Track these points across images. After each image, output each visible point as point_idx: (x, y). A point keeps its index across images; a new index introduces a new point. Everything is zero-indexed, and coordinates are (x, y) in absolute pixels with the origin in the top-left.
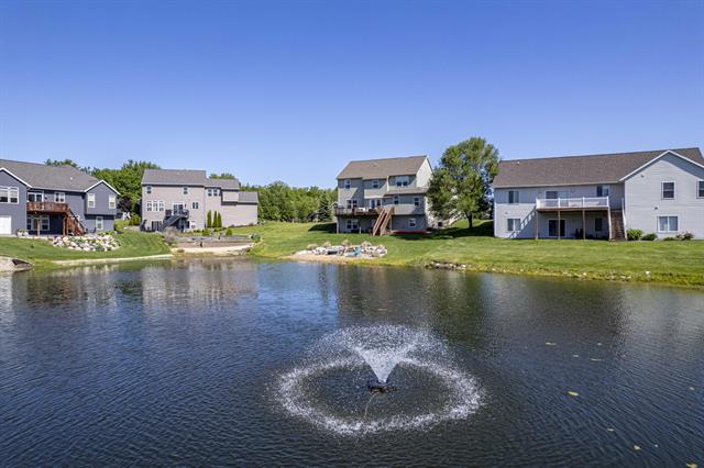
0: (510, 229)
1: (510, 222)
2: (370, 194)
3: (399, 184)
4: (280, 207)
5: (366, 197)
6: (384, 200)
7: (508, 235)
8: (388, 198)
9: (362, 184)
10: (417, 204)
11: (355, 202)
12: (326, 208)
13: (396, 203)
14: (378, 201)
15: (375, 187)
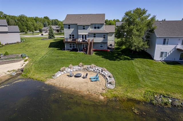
0: (161, 56)
1: (162, 53)
2: (81, 32)
3: (95, 28)
4: (26, 26)
5: (79, 34)
6: (88, 35)
7: (160, 59)
8: (90, 34)
9: (77, 27)
10: (104, 38)
11: (73, 35)
12: (52, 33)
13: (95, 37)
14: (86, 36)
15: (84, 29)
